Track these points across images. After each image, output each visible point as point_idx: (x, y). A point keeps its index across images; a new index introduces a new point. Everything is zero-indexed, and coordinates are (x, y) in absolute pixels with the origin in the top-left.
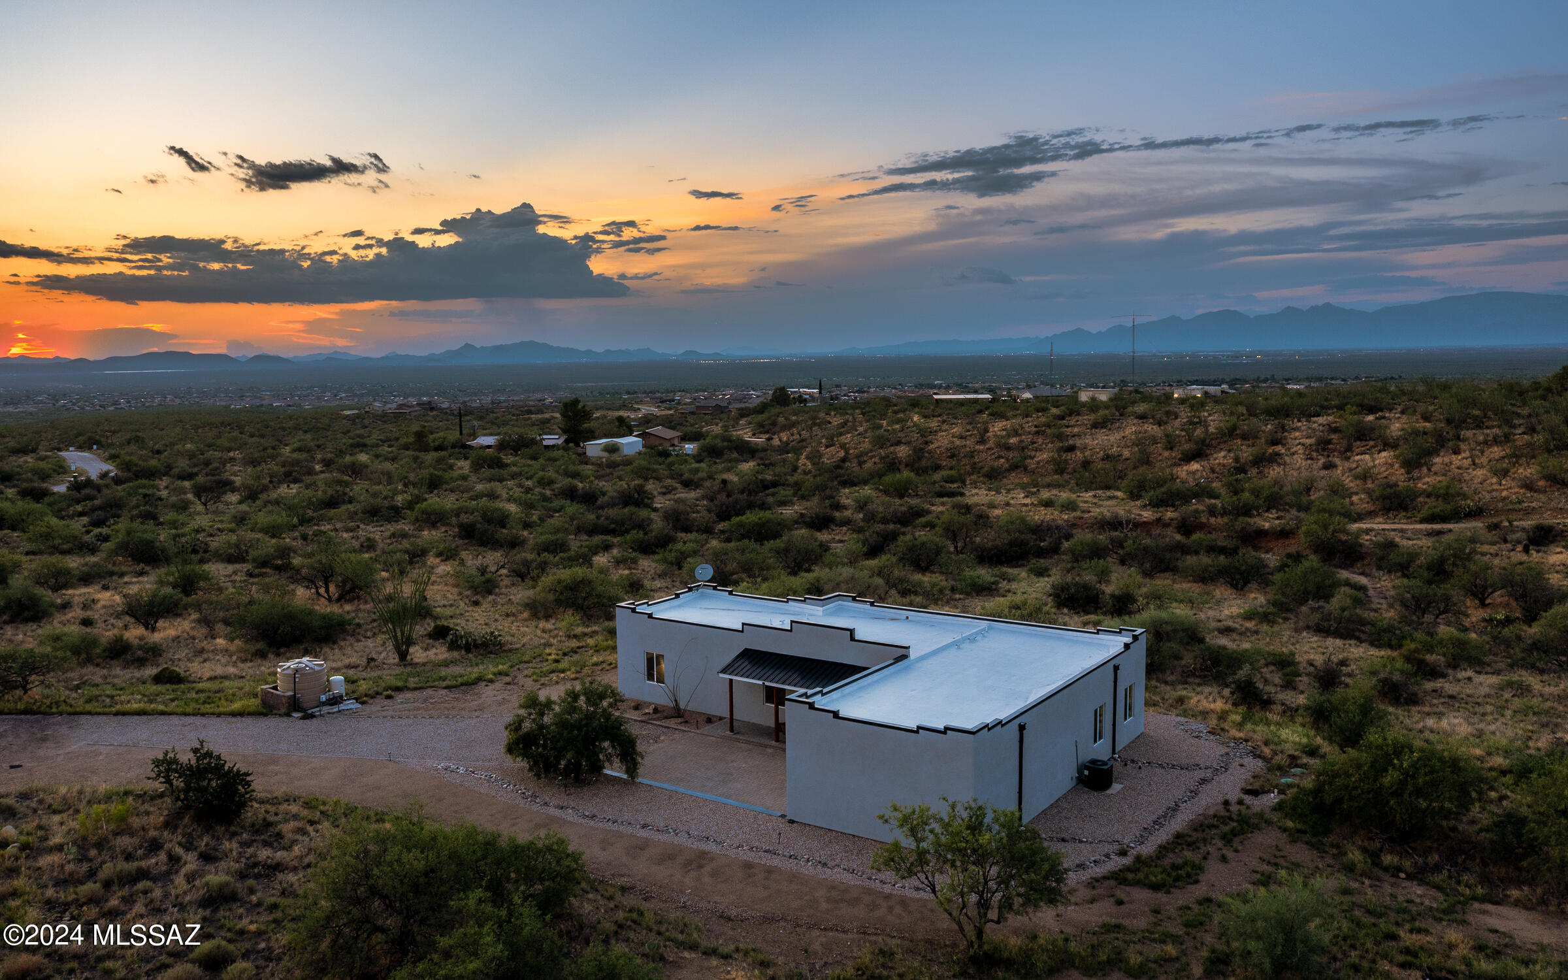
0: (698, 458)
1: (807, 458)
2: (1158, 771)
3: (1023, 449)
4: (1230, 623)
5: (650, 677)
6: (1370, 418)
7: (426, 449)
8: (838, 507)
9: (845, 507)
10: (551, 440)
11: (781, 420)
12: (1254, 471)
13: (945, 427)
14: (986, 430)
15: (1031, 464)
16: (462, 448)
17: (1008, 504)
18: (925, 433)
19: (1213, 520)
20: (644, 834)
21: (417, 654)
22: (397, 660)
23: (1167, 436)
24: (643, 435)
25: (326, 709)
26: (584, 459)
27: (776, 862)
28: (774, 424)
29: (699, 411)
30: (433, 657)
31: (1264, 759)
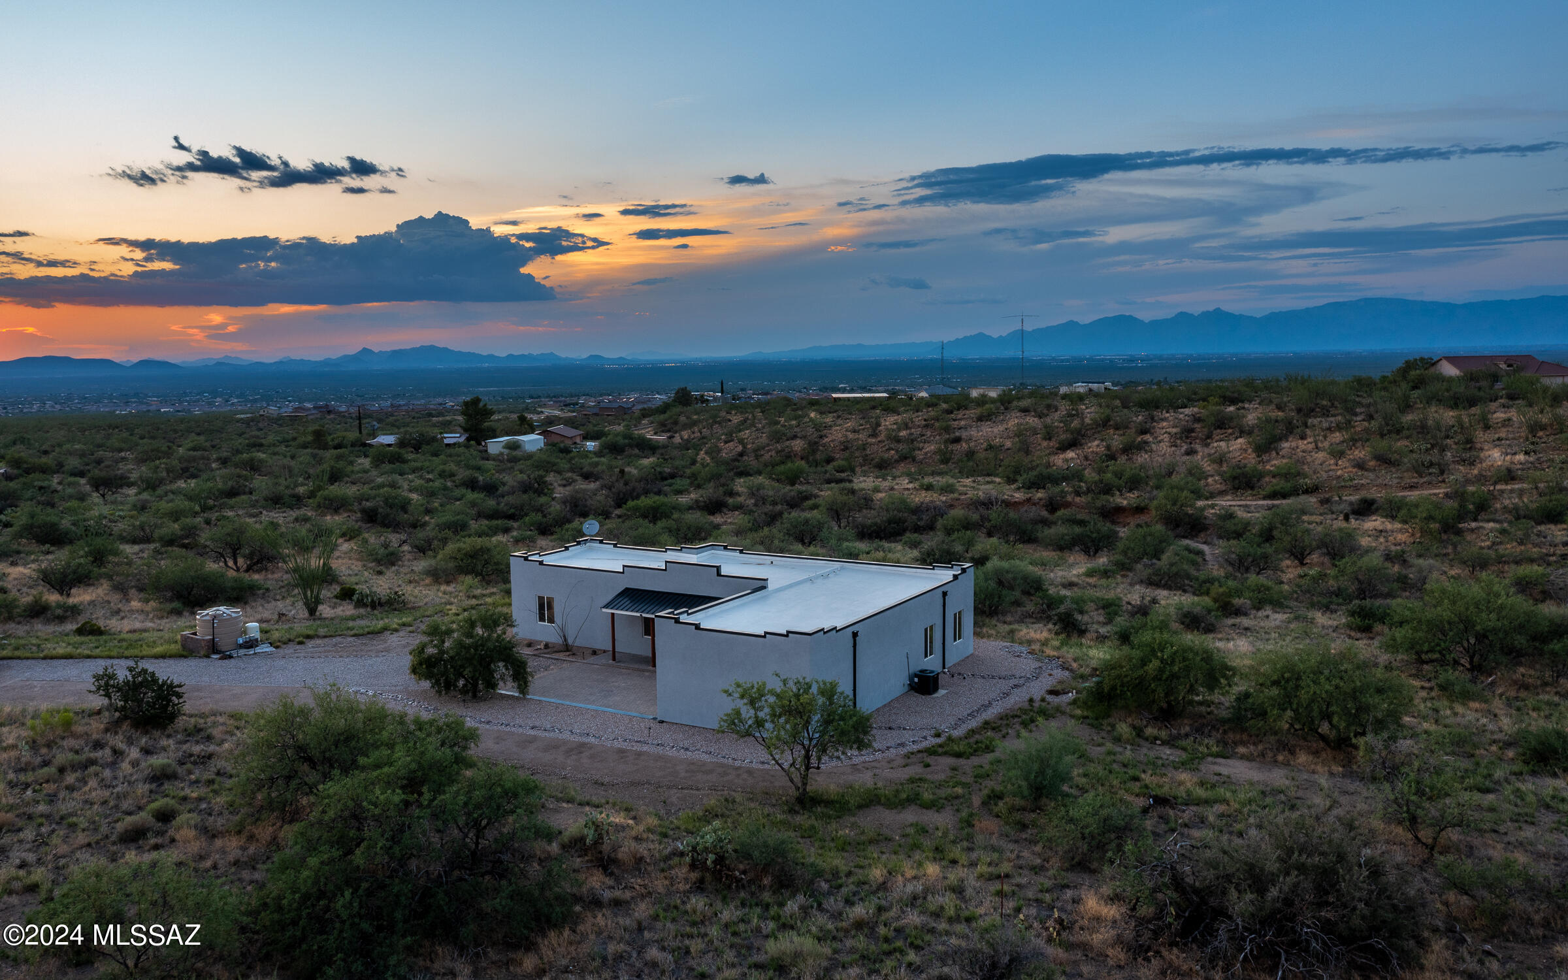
0: (599, 453)
1: (706, 453)
2: (980, 680)
3: (912, 441)
4: (1075, 579)
5: (542, 619)
6: (1232, 408)
7: (325, 447)
8: (732, 494)
9: (738, 494)
10: (451, 438)
11: (682, 419)
12: (1124, 458)
13: (839, 421)
14: (878, 425)
15: (919, 455)
16: (362, 447)
17: (892, 489)
18: (819, 428)
19: (1078, 499)
20: (532, 732)
21: (325, 610)
22: (307, 614)
23: (1046, 427)
24: (544, 433)
25: (242, 652)
26: (485, 455)
27: (645, 748)
28: (676, 423)
29: (602, 412)
30: (341, 613)
31: (1072, 671)
